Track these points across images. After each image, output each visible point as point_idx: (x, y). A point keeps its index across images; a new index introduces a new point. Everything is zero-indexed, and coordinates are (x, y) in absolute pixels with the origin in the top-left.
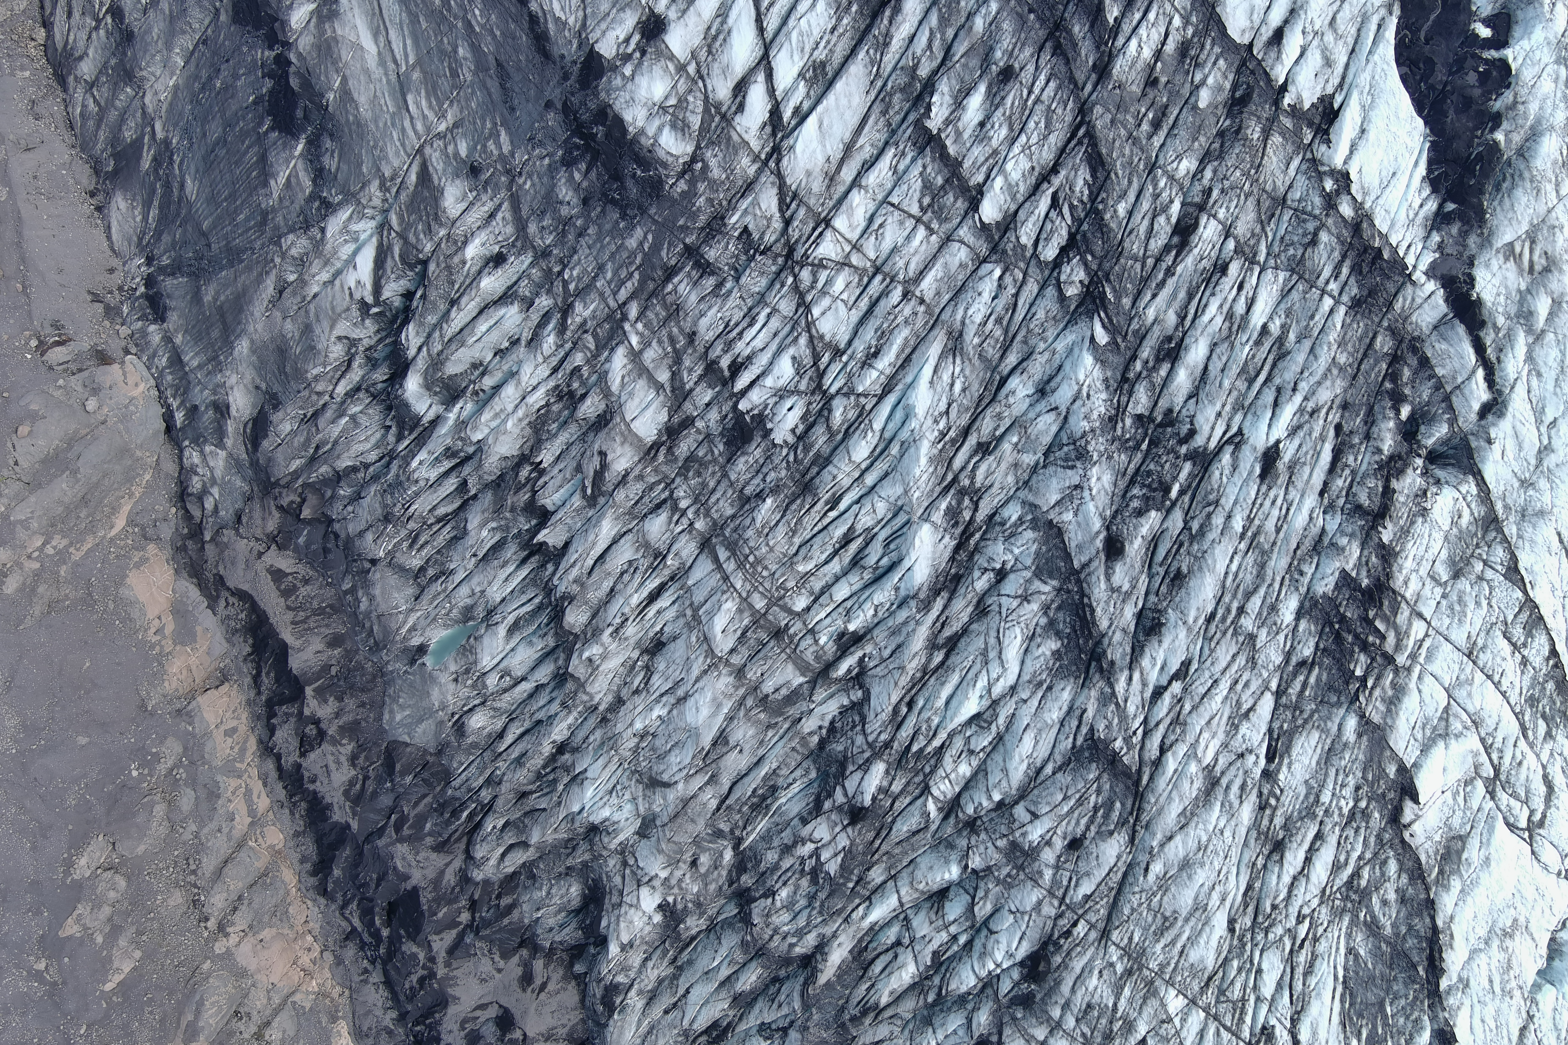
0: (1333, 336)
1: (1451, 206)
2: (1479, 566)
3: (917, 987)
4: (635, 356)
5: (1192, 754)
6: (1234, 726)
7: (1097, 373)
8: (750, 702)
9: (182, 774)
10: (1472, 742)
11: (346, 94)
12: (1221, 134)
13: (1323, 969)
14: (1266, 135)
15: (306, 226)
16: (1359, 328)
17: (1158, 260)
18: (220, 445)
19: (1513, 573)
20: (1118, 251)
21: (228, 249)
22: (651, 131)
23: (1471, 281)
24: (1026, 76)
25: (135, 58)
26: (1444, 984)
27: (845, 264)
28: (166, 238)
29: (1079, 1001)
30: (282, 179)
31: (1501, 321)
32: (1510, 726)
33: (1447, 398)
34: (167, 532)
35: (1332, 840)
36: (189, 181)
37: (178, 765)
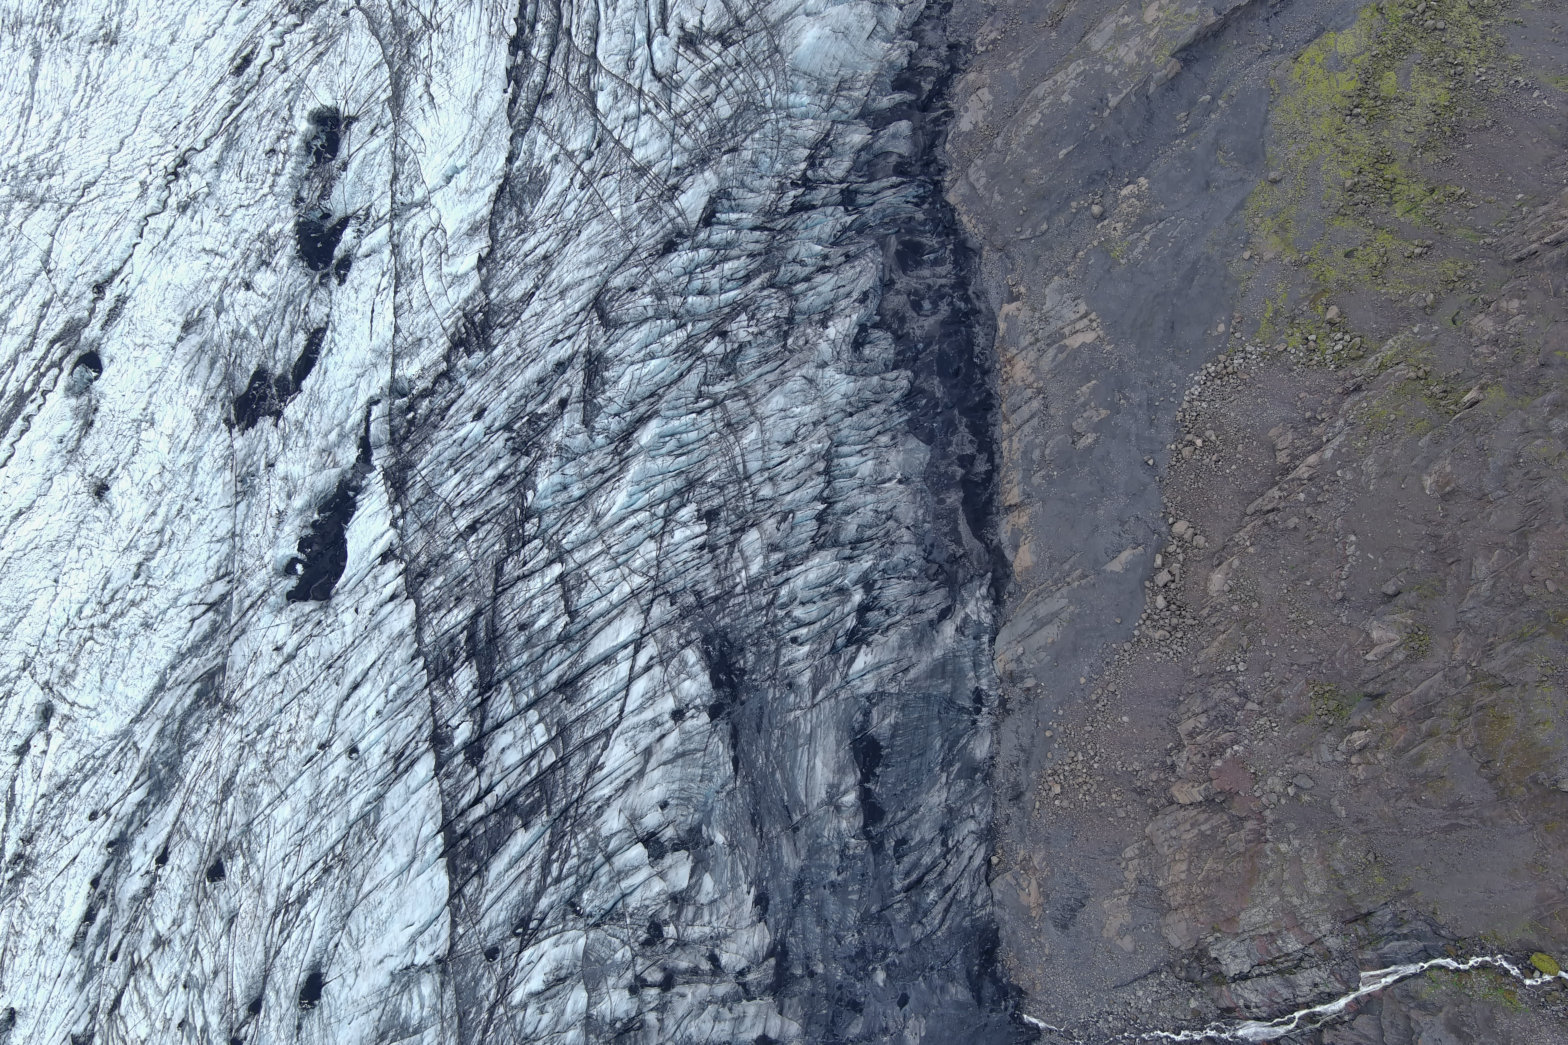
0: (429, 457)
1: (351, 494)
2: (410, 339)
3: (726, 259)
4: (746, 567)
5: (566, 307)
6: (544, 312)
7: (538, 480)
8: (753, 399)
9: (1035, 467)
10: (445, 270)
11: (839, 743)
12: (437, 565)
13: (548, 202)
14: (418, 555)
15: (883, 693)
16: (415, 457)
17: (489, 520)
18: (967, 615)
19: (397, 330)
20: (506, 529)
21: (928, 702)
22: (698, 668)
23: (358, 458)
24: (514, 623)
25: (944, 818)
26: (501, 181)
27: (633, 571)
28: (961, 727)
29: (657, 227)
30: (887, 721)
31: (353, 437)
32: (427, 271)
33: (390, 414)
34: (1011, 587)
35: (522, 252)
36: (938, 746)
37: (1036, 472)
